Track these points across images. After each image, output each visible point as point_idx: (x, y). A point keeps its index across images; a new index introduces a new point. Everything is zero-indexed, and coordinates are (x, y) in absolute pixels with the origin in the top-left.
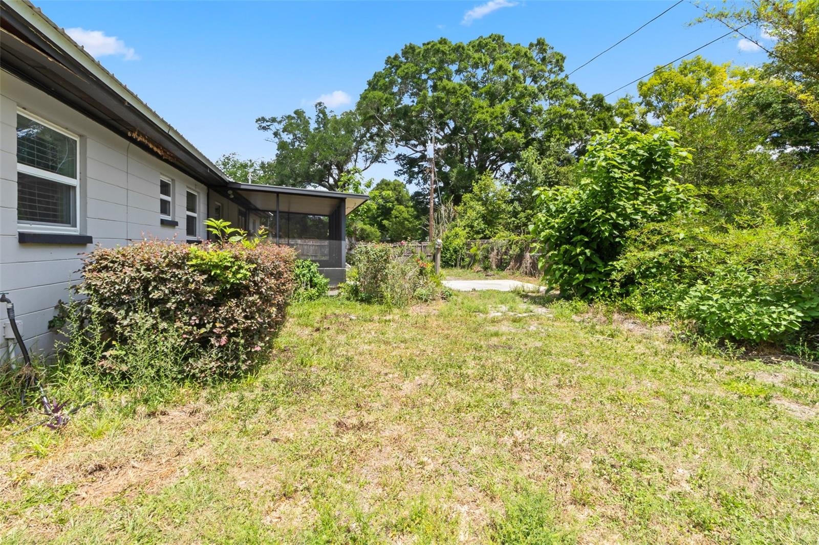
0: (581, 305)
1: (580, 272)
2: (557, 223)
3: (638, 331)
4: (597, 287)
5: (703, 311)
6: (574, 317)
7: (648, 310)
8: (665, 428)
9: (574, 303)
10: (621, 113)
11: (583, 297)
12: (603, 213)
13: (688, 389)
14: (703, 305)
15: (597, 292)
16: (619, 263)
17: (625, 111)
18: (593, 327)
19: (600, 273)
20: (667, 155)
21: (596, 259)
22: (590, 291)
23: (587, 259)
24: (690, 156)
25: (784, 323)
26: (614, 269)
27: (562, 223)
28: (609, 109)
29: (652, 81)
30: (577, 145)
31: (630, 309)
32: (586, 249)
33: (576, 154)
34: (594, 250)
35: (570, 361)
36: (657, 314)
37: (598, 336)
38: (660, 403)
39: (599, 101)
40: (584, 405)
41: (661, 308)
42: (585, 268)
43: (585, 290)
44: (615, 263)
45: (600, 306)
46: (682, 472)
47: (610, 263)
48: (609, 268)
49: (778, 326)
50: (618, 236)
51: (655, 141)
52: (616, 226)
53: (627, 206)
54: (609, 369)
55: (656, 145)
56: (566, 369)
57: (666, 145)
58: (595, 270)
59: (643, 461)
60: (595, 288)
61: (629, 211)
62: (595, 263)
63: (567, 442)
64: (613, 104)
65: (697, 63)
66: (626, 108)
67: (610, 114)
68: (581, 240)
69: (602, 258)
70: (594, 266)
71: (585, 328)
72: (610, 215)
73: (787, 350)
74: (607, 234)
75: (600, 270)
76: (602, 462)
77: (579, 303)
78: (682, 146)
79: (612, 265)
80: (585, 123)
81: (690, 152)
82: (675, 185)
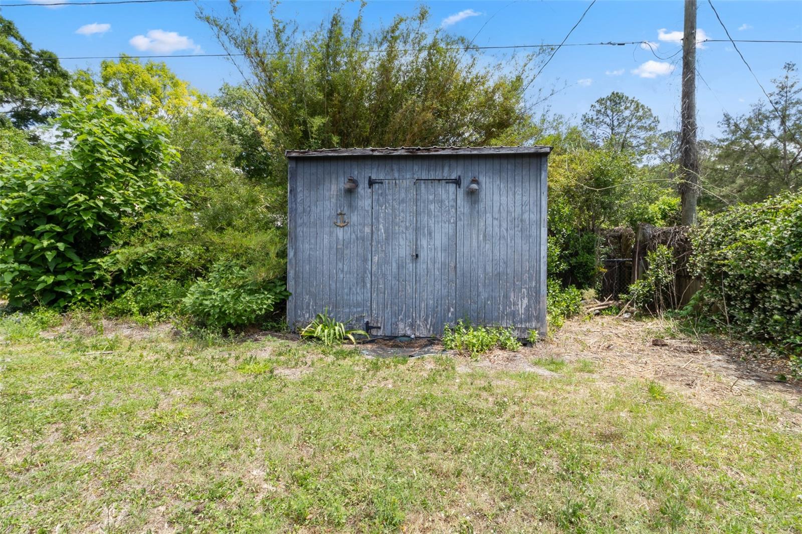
0: (49, 315)
1: (47, 272)
2: (7, 204)
3: (137, 335)
4: (73, 291)
5: (207, 305)
6: (43, 334)
7: (144, 311)
8: (219, 435)
9: (39, 316)
10: (81, 87)
11: (50, 304)
12: (86, 200)
13: (215, 385)
14: (206, 300)
15: (72, 297)
16: (104, 260)
17: (86, 87)
18: (78, 342)
19: (78, 273)
20: (157, 147)
21: (72, 255)
22: (64, 296)
23: (60, 255)
24: (179, 155)
25: (265, 306)
26: (99, 267)
27: (16, 205)
28: (64, 76)
29: (117, 66)
30: (14, 105)
31: (123, 313)
32: (57, 242)
33: (13, 116)
34: (70, 244)
35: (65, 397)
36: (156, 314)
37: (92, 353)
38: (200, 409)
39: (51, 62)
40: (116, 451)
41: (159, 307)
42: (55, 268)
43: (53, 297)
44: (99, 260)
45: (78, 313)
46: (257, 473)
47: (93, 260)
48: (90, 267)
49: (261, 310)
50: (103, 229)
51: (145, 130)
52: (101, 216)
53: (116, 194)
54: (127, 391)
55: (146, 136)
56: (66, 411)
57: (156, 138)
58: (71, 269)
59: (221, 485)
60: (70, 292)
61: (118, 201)
62: (70, 260)
63: (120, 518)
64: (71, 72)
65: (162, 69)
66: (86, 84)
67: (66, 82)
68: (51, 231)
69: (79, 255)
70: (69, 265)
71: (69, 346)
72: (94, 203)
73: (264, 328)
74: (91, 225)
75: (77, 269)
76: (181, 516)
77: (47, 314)
78: (172, 143)
79: (95, 263)
80: (29, 80)
81: (178, 150)
82: (164, 180)
